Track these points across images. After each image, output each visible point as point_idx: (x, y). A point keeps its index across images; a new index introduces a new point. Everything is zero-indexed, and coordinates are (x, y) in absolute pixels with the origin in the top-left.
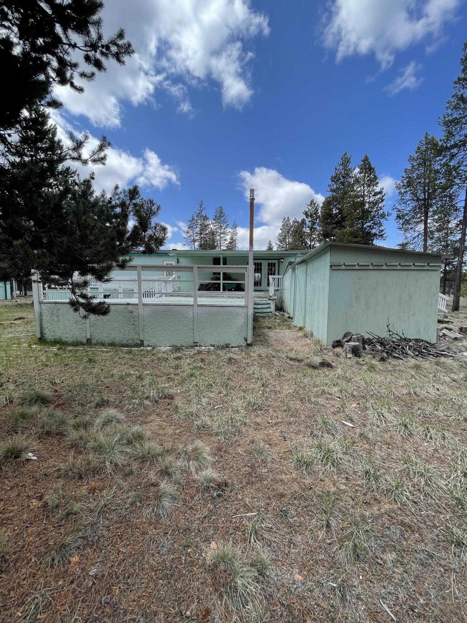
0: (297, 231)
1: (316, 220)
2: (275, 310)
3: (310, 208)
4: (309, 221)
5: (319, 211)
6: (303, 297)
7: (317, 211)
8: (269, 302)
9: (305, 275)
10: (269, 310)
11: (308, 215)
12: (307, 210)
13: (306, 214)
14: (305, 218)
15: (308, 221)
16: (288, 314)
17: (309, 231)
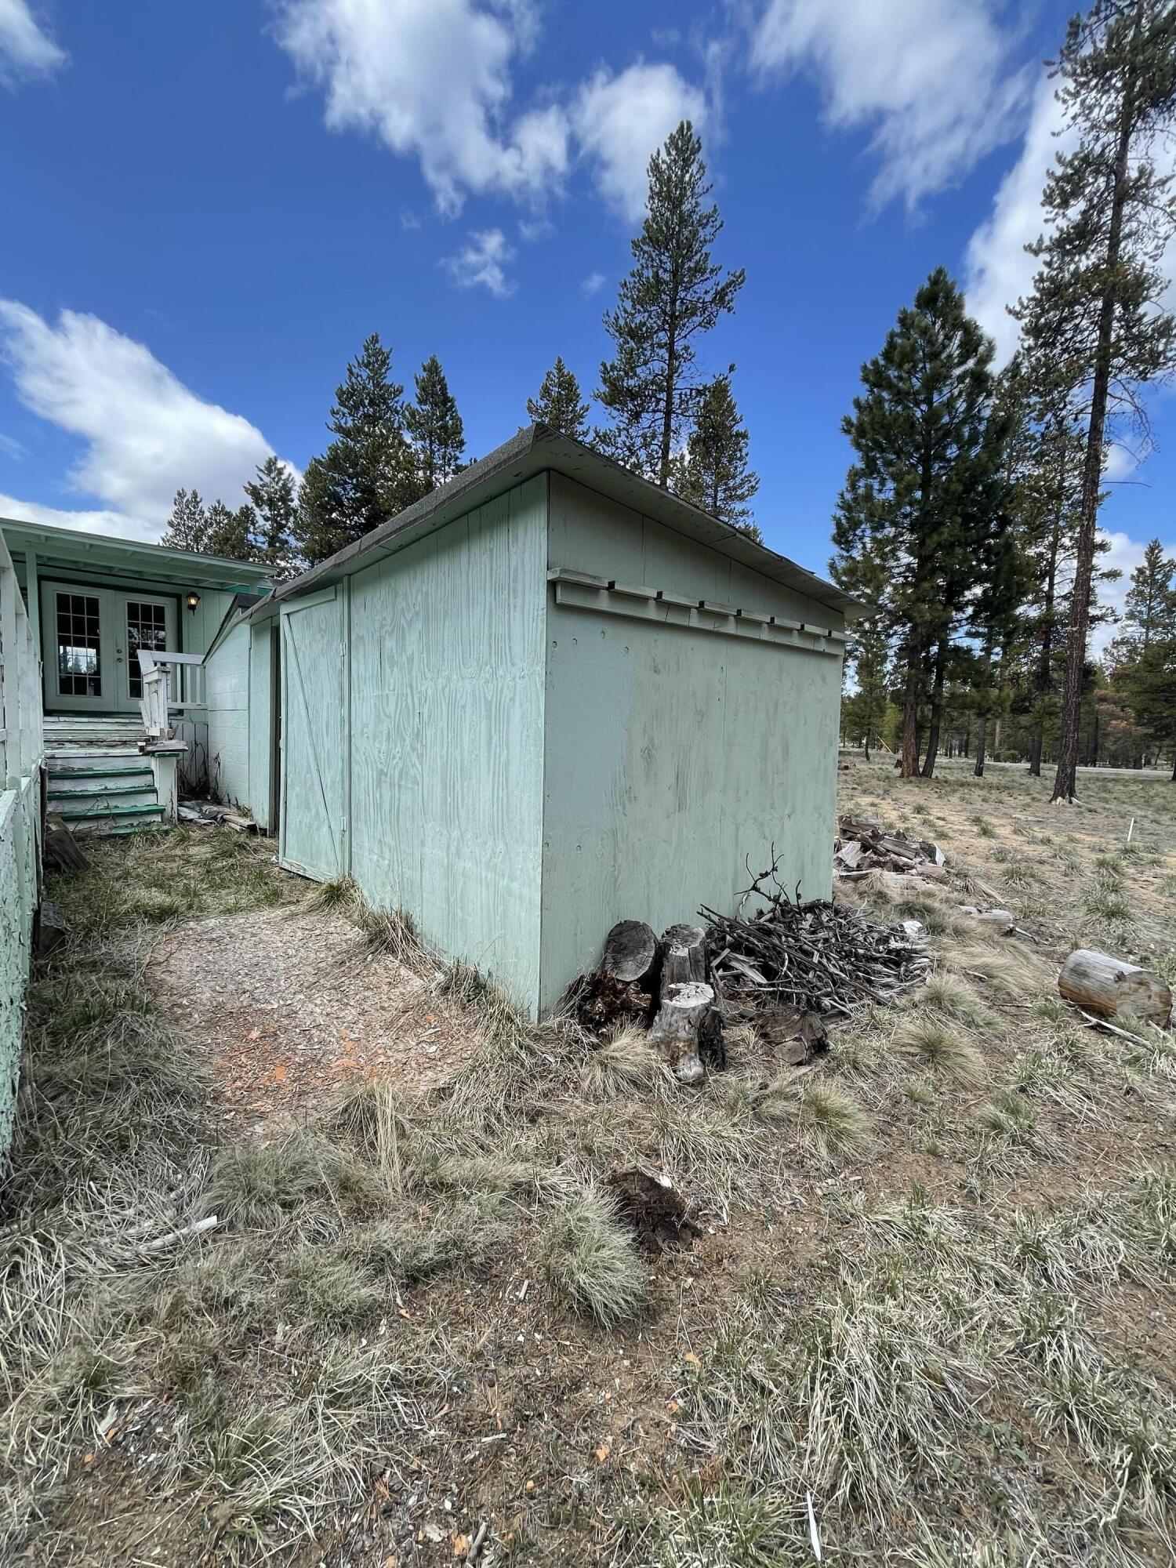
0: (228, 539)
1: (287, 520)
2: (181, 799)
3: (267, 479)
4: (267, 519)
5: (294, 495)
6: (331, 745)
7: (288, 492)
8: (143, 762)
9: (342, 648)
10: (146, 801)
11: (261, 498)
12: (257, 483)
13: (255, 493)
14: (251, 504)
15: (261, 514)
16: (245, 813)
17: (265, 547)
